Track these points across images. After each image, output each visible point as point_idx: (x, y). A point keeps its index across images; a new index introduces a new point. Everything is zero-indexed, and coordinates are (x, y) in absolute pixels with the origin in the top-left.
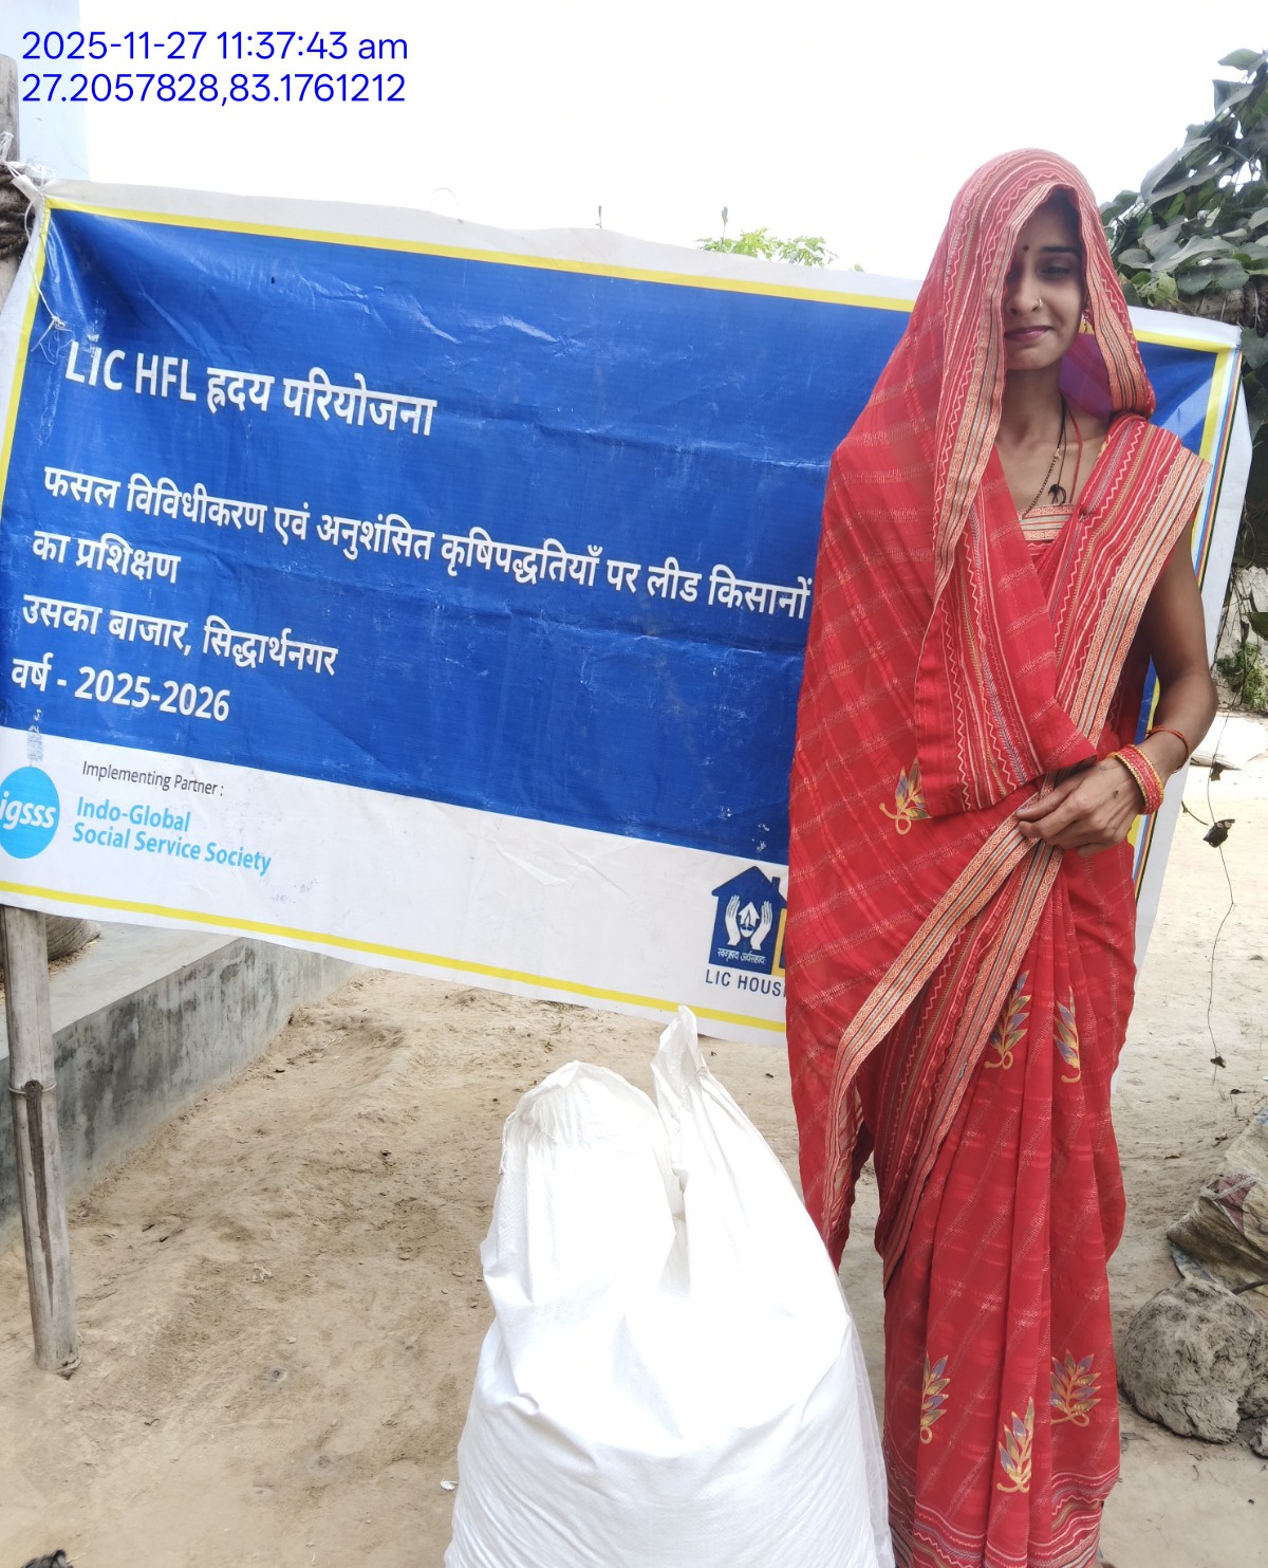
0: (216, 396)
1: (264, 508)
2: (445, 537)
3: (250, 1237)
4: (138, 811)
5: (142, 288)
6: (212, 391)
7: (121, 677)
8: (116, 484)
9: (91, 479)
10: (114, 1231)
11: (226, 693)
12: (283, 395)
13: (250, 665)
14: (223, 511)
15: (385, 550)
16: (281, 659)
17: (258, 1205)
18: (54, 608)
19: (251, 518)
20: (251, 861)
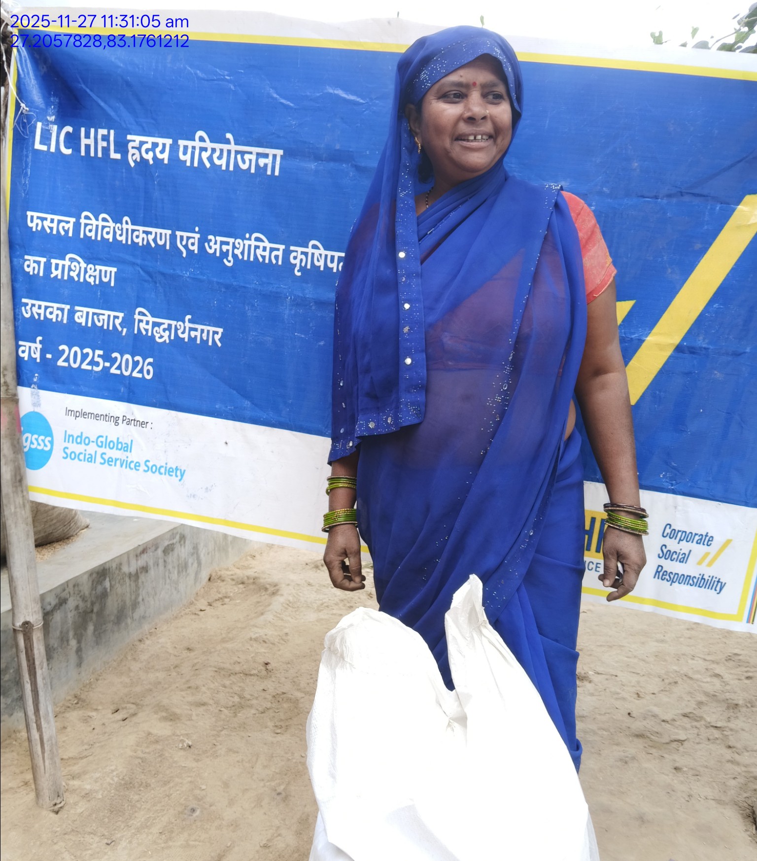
0: (133, 155)
1: (169, 232)
2: (292, 248)
3: (178, 719)
4: (100, 439)
5: (80, 80)
6: (131, 151)
7: (86, 351)
8: (72, 220)
9: (56, 218)
10: (94, 714)
11: (150, 360)
12: (178, 151)
13: (165, 341)
14: (142, 235)
15: (252, 259)
16: (186, 336)
17: (184, 697)
18: (40, 307)
19: (161, 239)
20: (173, 472)
